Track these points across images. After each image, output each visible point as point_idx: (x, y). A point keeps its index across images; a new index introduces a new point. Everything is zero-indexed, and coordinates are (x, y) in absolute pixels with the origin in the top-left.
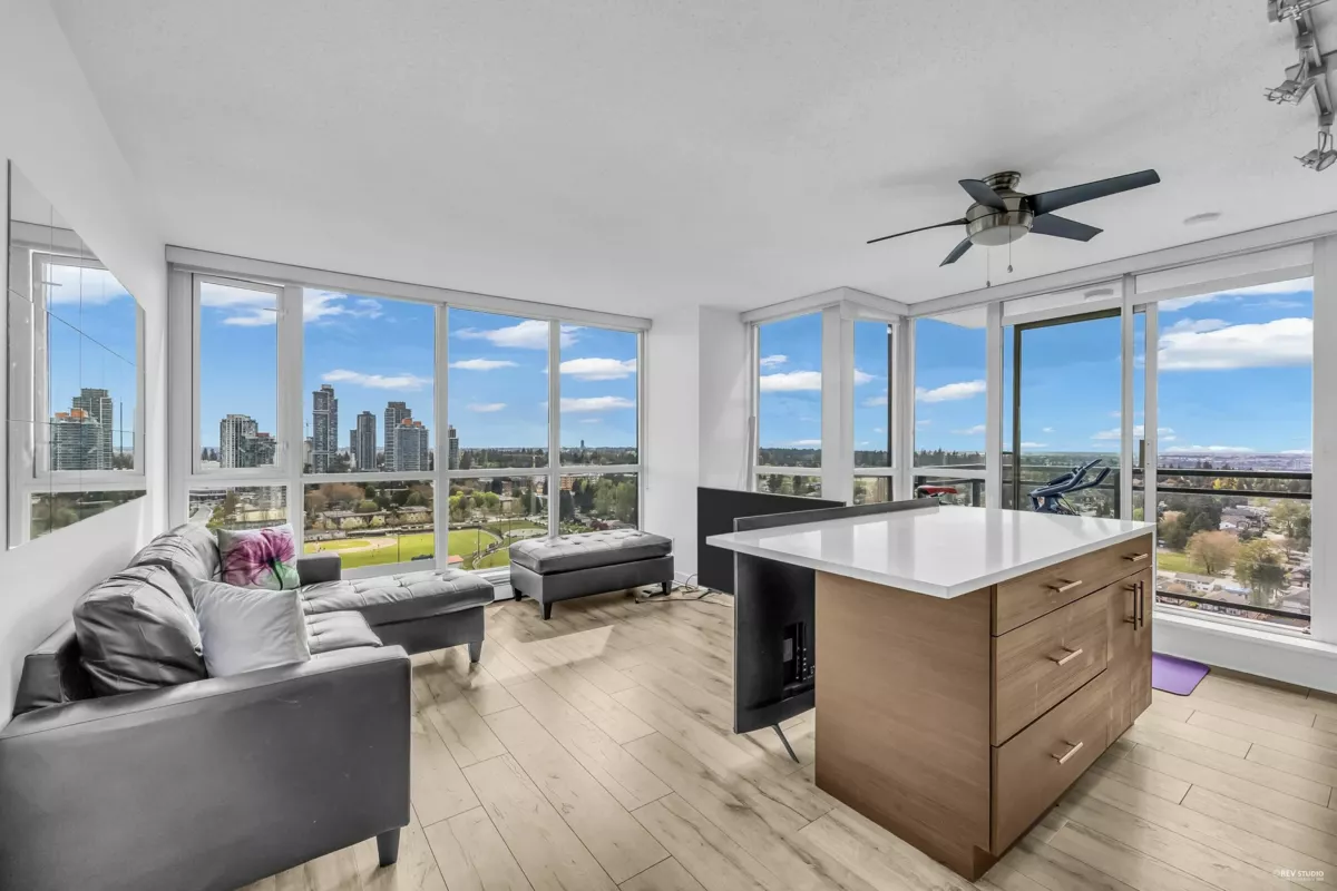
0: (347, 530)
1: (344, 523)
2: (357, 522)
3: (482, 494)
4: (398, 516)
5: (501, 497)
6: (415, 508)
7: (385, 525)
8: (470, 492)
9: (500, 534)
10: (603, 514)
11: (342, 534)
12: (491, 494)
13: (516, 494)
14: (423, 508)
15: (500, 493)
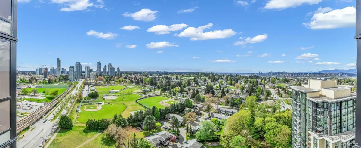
0: (101, 84)
1: (101, 83)
2: (103, 83)
3: (123, 79)
4: (109, 82)
5: (127, 80)
6: (112, 81)
7: (107, 84)
8: (121, 79)
9: (126, 87)
10: (145, 84)
11: (101, 85)
12: (125, 79)
13: (129, 79)
14: (113, 81)
15: (126, 79)
